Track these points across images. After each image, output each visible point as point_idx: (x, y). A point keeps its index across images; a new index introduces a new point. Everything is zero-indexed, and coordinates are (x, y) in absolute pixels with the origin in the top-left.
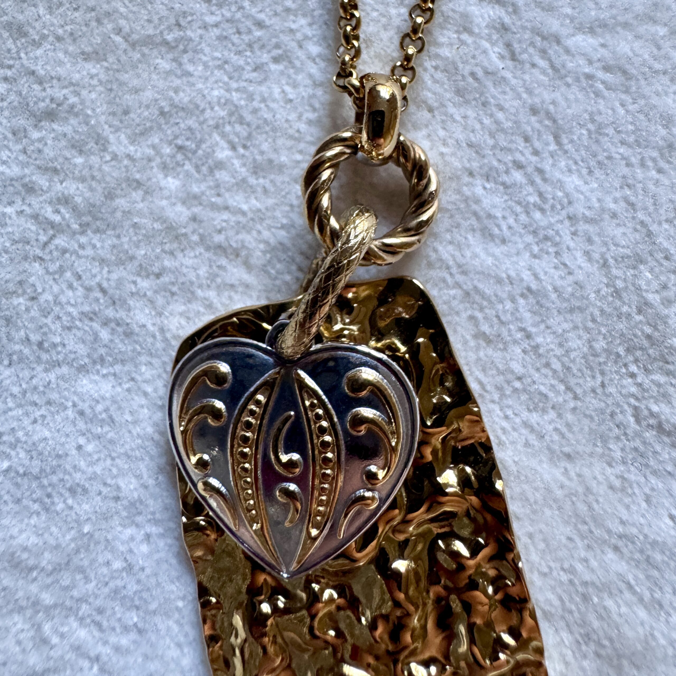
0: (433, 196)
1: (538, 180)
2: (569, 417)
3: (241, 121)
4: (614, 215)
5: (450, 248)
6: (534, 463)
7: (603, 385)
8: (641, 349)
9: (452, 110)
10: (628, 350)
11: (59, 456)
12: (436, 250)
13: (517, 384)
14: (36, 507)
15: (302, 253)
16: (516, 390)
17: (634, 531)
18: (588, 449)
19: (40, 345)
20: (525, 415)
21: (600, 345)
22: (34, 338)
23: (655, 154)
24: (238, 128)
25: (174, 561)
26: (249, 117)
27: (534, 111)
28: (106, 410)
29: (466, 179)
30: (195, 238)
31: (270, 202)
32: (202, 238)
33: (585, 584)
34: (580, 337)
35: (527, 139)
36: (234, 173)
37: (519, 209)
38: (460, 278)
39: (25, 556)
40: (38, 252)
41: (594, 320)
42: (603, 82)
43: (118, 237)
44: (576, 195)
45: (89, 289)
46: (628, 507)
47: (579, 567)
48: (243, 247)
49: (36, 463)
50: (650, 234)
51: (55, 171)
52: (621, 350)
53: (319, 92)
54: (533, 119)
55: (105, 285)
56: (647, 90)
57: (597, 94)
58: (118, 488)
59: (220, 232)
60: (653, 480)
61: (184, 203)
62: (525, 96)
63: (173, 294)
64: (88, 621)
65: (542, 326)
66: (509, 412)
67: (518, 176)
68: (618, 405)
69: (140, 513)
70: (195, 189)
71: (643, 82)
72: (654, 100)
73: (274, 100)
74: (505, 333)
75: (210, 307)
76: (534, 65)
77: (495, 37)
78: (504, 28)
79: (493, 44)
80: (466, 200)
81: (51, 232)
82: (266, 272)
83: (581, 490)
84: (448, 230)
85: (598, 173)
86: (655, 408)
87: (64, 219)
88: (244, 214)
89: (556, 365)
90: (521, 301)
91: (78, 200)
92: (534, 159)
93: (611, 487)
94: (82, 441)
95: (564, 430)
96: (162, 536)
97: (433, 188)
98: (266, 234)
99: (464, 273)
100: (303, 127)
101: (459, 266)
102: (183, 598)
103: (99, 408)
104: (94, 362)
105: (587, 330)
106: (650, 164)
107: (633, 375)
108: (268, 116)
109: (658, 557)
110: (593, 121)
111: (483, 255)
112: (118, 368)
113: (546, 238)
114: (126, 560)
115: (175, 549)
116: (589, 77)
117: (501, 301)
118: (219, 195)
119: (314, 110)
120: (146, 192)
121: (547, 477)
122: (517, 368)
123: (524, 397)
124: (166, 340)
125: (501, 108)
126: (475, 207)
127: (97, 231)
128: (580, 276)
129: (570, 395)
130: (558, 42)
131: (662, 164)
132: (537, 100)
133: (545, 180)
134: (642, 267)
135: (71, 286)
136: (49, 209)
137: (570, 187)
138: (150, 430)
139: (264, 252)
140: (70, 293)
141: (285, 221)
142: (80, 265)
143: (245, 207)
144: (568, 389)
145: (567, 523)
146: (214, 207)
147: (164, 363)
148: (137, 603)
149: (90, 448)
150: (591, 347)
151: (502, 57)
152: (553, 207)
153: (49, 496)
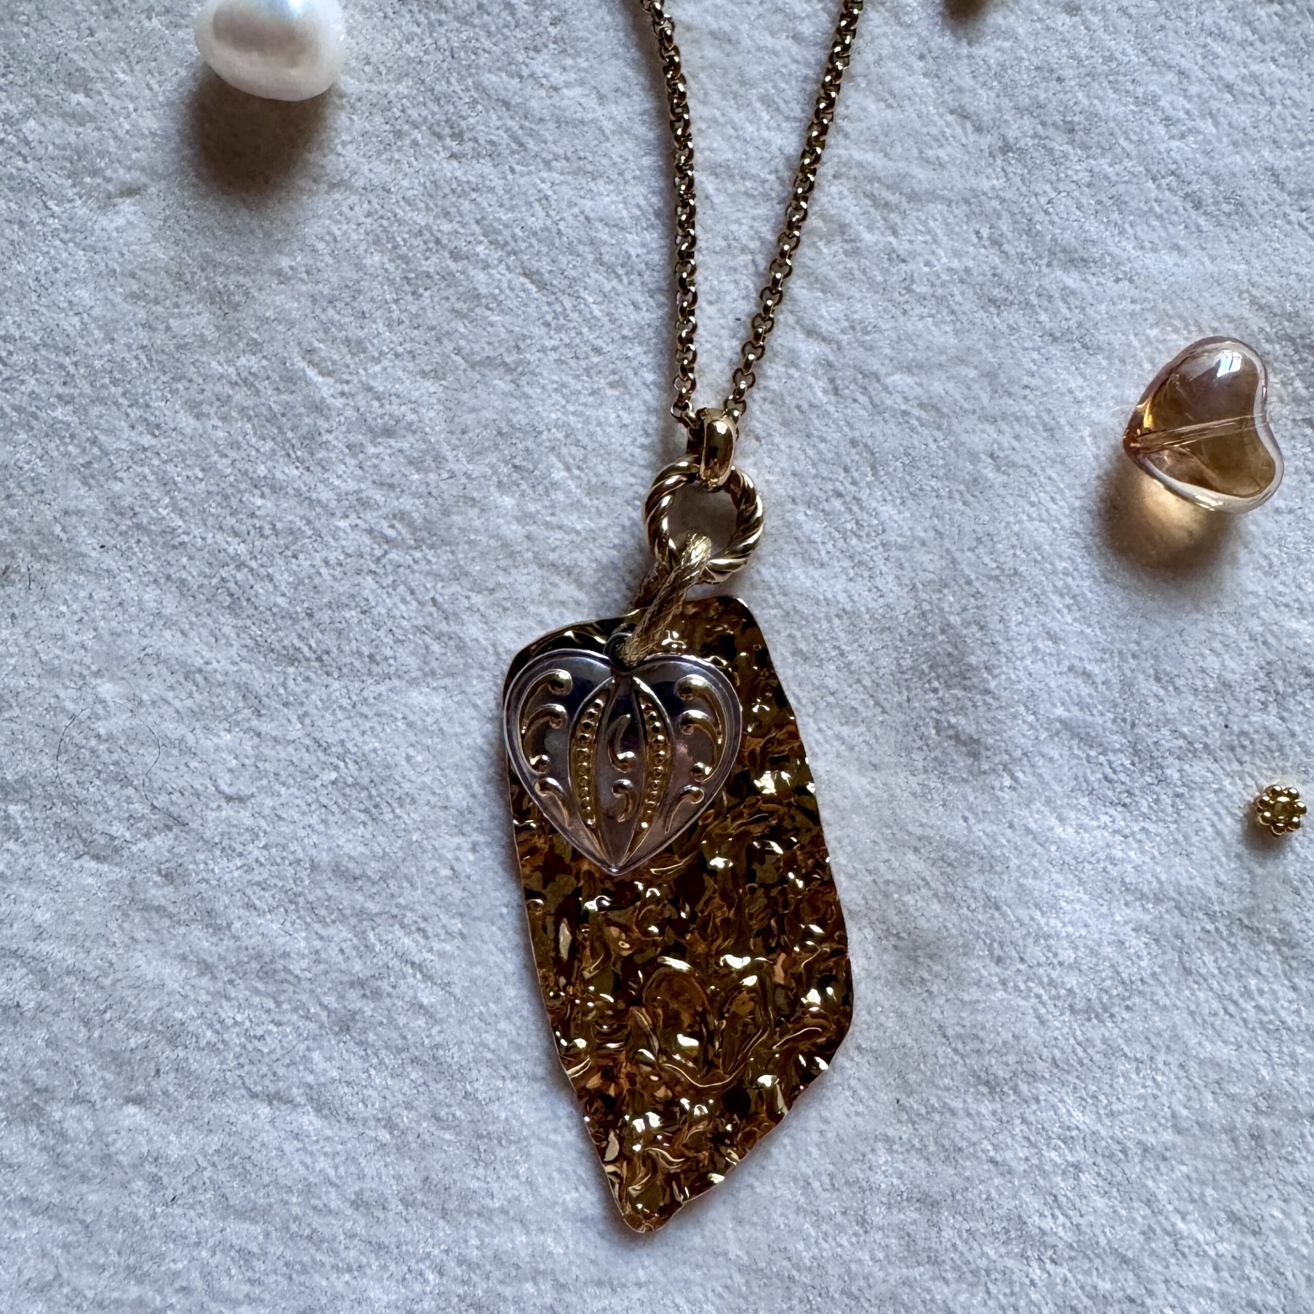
0: (759, 521)
1: (856, 508)
2: (877, 730)
3: (577, 443)
4: (923, 544)
5: (773, 570)
6: (844, 773)
7: (908, 700)
8: (944, 666)
9: (777, 440)
10: (931, 667)
11: (388, 767)
12: (759, 572)
13: (831, 699)
14: (363, 817)
15: (631, 572)
16: (829, 704)
17: (931, 833)
18: (893, 760)
19: (371, 656)
20: (837, 728)
21: (907, 662)
22: (366, 650)
23: (962, 487)
24: (574, 450)
25: (499, 869)
26: (585, 440)
27: (854, 443)
28: (437, 722)
29: (790, 506)
30: (529, 555)
31: (604, 522)
32: (536, 555)
33: (887, 882)
34: (889, 655)
35: (846, 470)
36: (568, 494)
37: (837, 535)
38: (780, 598)
39: (351, 865)
40: (373, 567)
41: (902, 640)
42: (918, 419)
43: (453, 552)
44: (890, 523)
45: (421, 604)
46: (927, 812)
47: (882, 867)
48: (576, 565)
49: (366, 773)
50: (954, 561)
51: (391, 486)
52: (924, 667)
53: (653, 419)
54: (854, 451)
55: (440, 599)
56: (956, 427)
57: (913, 429)
58: (447, 798)
59: (553, 550)
60: (950, 787)
61: (518, 520)
62: (846, 429)
63: (505, 609)
64: (413, 928)
65: (855, 645)
66: (823, 725)
67: (837, 504)
68: (920, 717)
69: (467, 822)
70: (532, 507)
71: (954, 421)
72: (964, 437)
73: (610, 425)
74: (820, 651)
75: (541, 622)
76: (855, 401)
77: (820, 372)
78: (830, 365)
79: (818, 379)
80: (788, 525)
81: (386, 547)
82: (597, 590)
83: (885, 796)
84: (773, 554)
85: (909, 502)
86: (953, 720)
87: (399, 533)
88: (578, 533)
89: (867, 682)
90: (836, 621)
91: (415, 515)
92: (853, 488)
93: (914, 794)
94: (411, 752)
95: (872, 741)
96: (488, 844)
97: (759, 514)
98: (598, 553)
99: (785, 595)
100: (637, 451)
101: (780, 587)
102: (507, 906)
103: (430, 720)
104: (425, 675)
105: (896, 648)
106: (957, 496)
107: (935, 691)
108: (605, 441)
109: (953, 855)
110: (907, 454)
111: (802, 577)
112: (448, 681)
113: (860, 563)
114: (452, 868)
115: (501, 858)
116: (905, 413)
117: (818, 620)
118: (553, 514)
119: (647, 435)
120: (483, 510)
121: (855, 785)
122: (831, 683)
123: (838, 711)
124: (497, 654)
125: (823, 440)
126: (797, 532)
127: (432, 547)
128: (891, 598)
129: (879, 710)
130: (878, 381)
131: (968, 497)
132: (857, 434)
133: (862, 508)
134: (946, 591)
135: (403, 601)
136: (385, 524)
137: (884, 516)
138: (480, 741)
139: (597, 570)
140: (403, 607)
141: (616, 541)
142: (415, 580)
143: (579, 527)
144: (877, 704)
145: (873, 828)
146: (548, 525)
147: (495, 676)
148: (462, 910)
149: (419, 759)
150: (899, 665)
151: (825, 392)
152: (868, 535)
153: (376, 806)
